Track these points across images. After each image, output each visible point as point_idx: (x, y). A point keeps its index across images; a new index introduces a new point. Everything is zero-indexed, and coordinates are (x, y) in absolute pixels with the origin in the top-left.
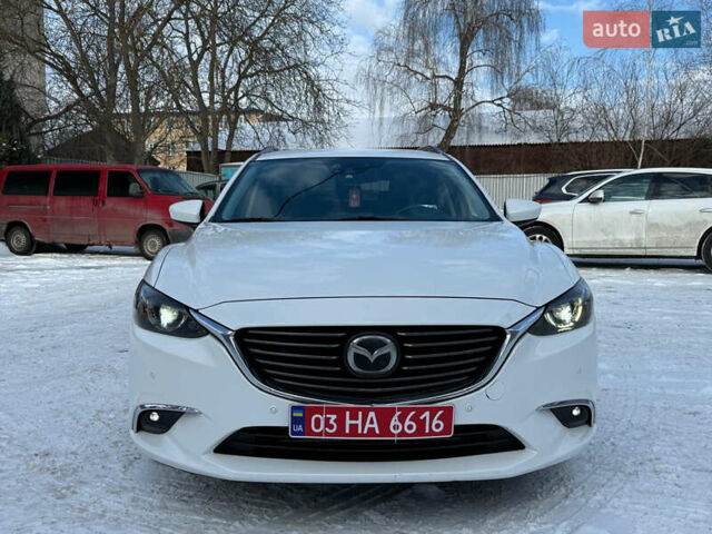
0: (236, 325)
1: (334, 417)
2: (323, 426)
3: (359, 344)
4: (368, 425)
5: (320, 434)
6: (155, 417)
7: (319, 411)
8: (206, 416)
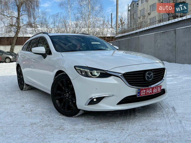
0: (123, 72)
1: (145, 91)
2: (143, 93)
3: (148, 74)
4: (150, 92)
5: (142, 95)
6: (95, 100)
7: (143, 90)
8: (115, 96)
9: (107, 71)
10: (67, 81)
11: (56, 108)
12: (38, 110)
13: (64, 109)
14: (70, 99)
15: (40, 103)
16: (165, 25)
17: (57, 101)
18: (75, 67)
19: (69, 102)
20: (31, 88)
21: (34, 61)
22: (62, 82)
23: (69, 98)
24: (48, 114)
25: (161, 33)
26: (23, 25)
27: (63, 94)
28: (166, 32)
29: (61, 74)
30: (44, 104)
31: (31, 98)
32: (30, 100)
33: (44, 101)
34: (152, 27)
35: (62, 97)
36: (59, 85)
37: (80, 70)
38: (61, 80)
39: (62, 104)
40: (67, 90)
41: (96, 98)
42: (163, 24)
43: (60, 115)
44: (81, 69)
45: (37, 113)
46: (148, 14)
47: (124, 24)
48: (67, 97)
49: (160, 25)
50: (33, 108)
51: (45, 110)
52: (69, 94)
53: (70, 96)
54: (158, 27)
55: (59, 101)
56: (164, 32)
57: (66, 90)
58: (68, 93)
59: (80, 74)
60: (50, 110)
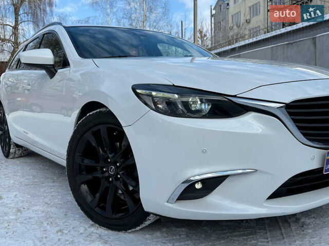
6: (198, 186)
8: (261, 172)
9: (235, 96)
10: (110, 131)
11: (80, 205)
12: (35, 208)
13: (104, 209)
14: (118, 182)
15: (43, 190)
16: (290, 31)
17: (84, 187)
18: (134, 89)
19: (117, 189)
20: (27, 154)
21: (30, 87)
22: (97, 135)
23: (117, 179)
24: (60, 222)
25: (286, 46)
26: (25, 39)
27: (99, 168)
28: (294, 42)
29: (95, 111)
30: (51, 193)
31: (23, 177)
32: (22, 180)
33: (54, 184)
34: (262, 38)
35: (99, 175)
36: (89, 143)
37: (151, 96)
38: (95, 129)
39: (98, 195)
40: (110, 156)
41: (203, 181)
42: (286, 31)
43: (92, 225)
44: (154, 93)
45: (30, 218)
46: (247, 21)
47: (205, 38)
48: (110, 176)
49: (280, 33)
50: (23, 202)
51: (53, 209)
52: (117, 167)
53: (118, 174)
54: (276, 36)
55: (88, 186)
56: (292, 44)
57: (108, 158)
58: (115, 164)
59: (152, 109)
60: (65, 210)
